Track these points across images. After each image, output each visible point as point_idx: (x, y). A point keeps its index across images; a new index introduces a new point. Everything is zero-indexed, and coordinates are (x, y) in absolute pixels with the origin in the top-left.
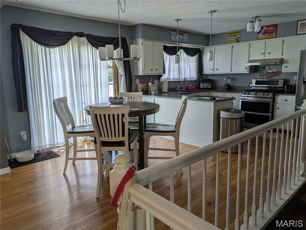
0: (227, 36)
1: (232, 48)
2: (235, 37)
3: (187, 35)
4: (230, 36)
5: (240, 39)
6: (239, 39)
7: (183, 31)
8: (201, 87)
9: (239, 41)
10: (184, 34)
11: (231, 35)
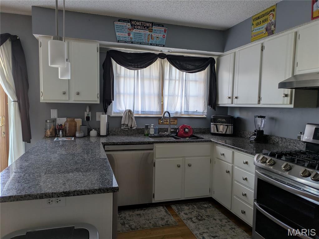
0: (253, 24)
1: (262, 50)
2: (265, 25)
3: (163, 29)
4: (258, 24)
5: (275, 27)
6: (273, 27)
7: (151, 21)
8: (212, 131)
9: (273, 31)
10: (154, 28)
11: (259, 21)
